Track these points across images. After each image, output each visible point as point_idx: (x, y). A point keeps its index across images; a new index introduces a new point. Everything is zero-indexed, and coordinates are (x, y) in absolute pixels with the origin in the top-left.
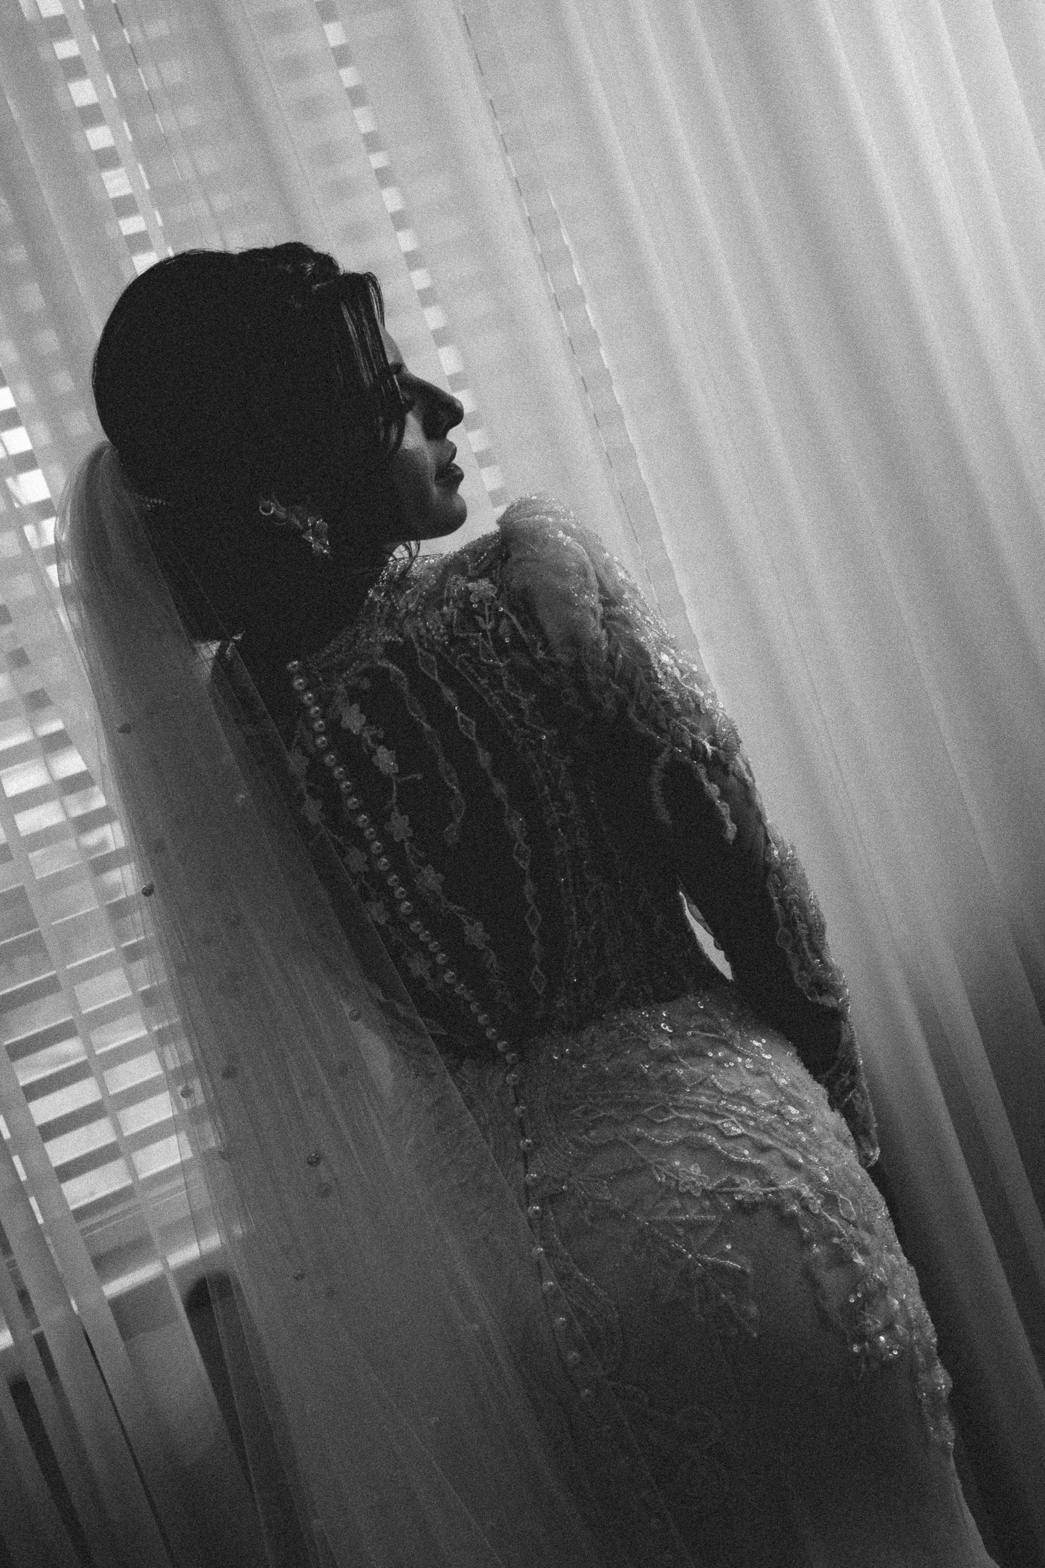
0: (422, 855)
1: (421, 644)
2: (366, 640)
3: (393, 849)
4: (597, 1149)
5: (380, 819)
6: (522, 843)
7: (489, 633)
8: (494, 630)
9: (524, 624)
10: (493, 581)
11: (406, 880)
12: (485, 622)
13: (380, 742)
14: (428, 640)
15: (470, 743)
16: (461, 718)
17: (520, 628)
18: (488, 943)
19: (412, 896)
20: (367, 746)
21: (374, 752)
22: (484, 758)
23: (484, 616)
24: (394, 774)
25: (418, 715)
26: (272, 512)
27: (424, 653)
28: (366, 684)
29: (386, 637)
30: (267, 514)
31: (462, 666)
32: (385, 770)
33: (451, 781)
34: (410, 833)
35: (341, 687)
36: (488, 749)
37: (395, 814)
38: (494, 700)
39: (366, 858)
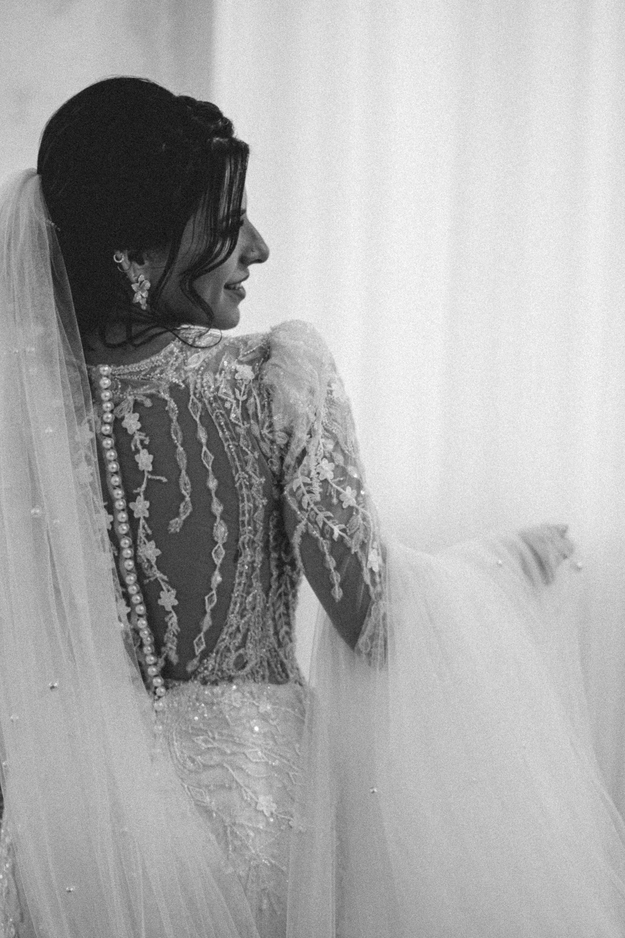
0: (149, 532)
1: (195, 394)
2: (159, 375)
3: (133, 522)
4: (206, 767)
5: (130, 497)
6: (221, 546)
7: (240, 403)
8: (245, 402)
9: (263, 406)
10: (253, 370)
11: (134, 546)
12: (240, 395)
13: (144, 446)
14: (200, 393)
15: (207, 470)
16: (205, 452)
17: (259, 407)
18: (173, 607)
19: (135, 557)
20: (136, 446)
21: (137, 451)
22: (212, 484)
23: (240, 391)
24: (149, 472)
25: (177, 439)
26: (121, 261)
27: (196, 400)
28: (148, 403)
29: (174, 379)
30: (117, 262)
31: (217, 417)
32: (141, 467)
33: (185, 490)
34: (147, 515)
35: (130, 398)
36: (217, 478)
37: (141, 498)
38: (230, 447)
39: (112, 520)
